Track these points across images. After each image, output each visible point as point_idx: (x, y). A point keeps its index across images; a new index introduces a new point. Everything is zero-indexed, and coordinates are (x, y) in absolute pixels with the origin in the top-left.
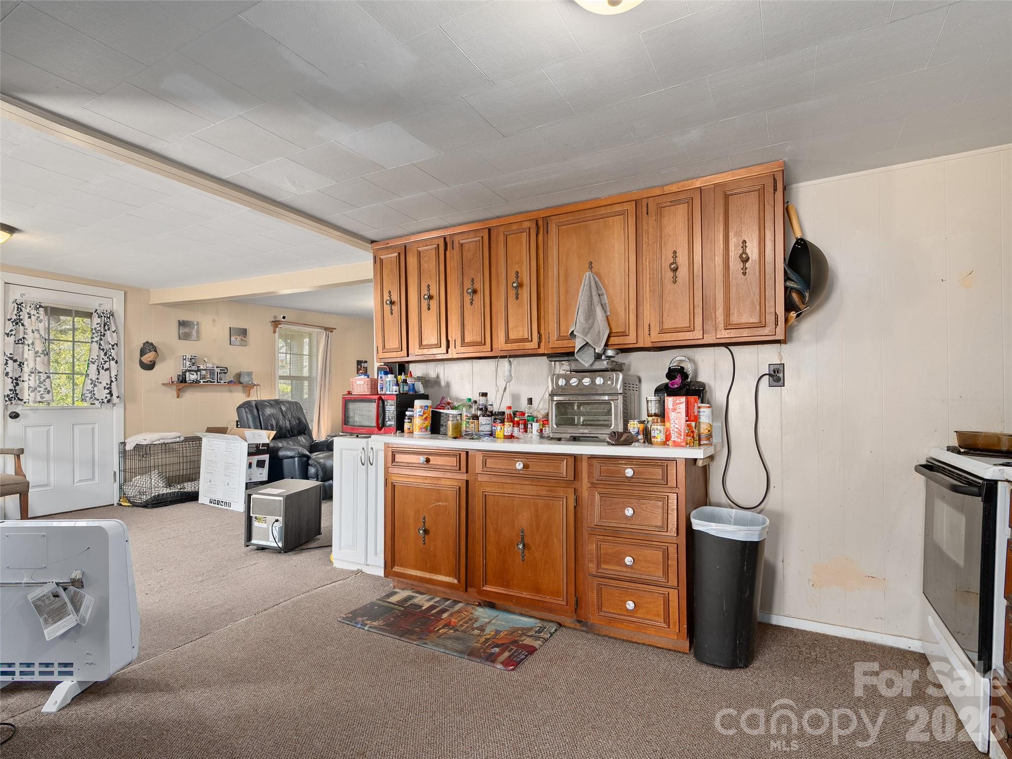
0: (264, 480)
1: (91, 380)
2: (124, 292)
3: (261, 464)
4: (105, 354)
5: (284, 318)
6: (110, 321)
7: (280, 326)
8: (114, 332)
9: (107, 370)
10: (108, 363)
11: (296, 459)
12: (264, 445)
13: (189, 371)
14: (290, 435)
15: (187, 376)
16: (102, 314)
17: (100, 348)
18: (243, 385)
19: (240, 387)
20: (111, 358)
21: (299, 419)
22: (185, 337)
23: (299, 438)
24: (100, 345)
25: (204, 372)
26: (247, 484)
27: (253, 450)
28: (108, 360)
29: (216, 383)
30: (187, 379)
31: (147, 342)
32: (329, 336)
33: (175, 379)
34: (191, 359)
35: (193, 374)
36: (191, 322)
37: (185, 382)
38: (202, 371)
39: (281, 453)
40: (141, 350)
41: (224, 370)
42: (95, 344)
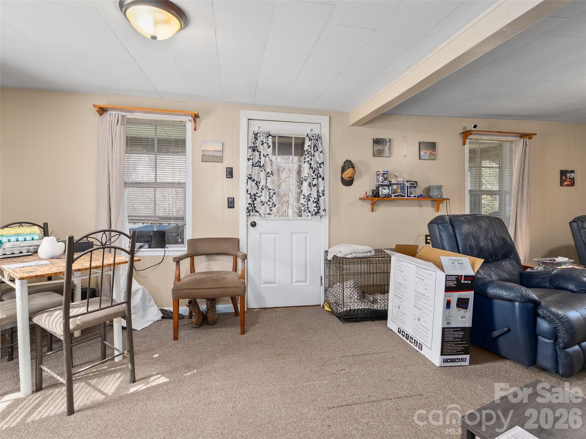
0: (467, 326)
1: (304, 195)
2: (329, 117)
3: (462, 303)
4: (314, 172)
5: (475, 126)
6: (318, 143)
7: (470, 137)
8: (321, 152)
9: (315, 185)
10: (315, 180)
11: (517, 304)
12: (467, 277)
13: (382, 186)
14: (492, 259)
15: (380, 191)
16: (312, 138)
17: (310, 167)
18: (432, 199)
19: (429, 202)
20: (319, 175)
21: (504, 239)
22: (378, 154)
23: (503, 263)
24: (311, 164)
25: (395, 187)
26: (443, 329)
27: (452, 284)
28: (316, 177)
29: (406, 197)
30: (380, 194)
31: (347, 161)
32: (528, 144)
33: (370, 194)
34: (383, 174)
35: (386, 189)
36: (383, 139)
37: (379, 196)
38: (394, 186)
39: (492, 291)
40: (342, 167)
41: (414, 184)
42: (306, 163)
